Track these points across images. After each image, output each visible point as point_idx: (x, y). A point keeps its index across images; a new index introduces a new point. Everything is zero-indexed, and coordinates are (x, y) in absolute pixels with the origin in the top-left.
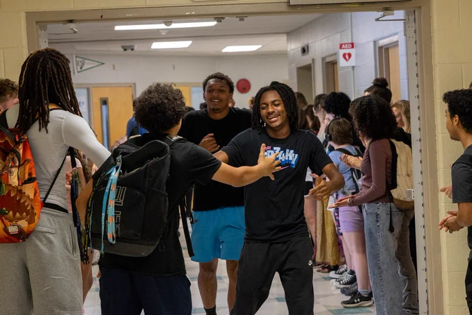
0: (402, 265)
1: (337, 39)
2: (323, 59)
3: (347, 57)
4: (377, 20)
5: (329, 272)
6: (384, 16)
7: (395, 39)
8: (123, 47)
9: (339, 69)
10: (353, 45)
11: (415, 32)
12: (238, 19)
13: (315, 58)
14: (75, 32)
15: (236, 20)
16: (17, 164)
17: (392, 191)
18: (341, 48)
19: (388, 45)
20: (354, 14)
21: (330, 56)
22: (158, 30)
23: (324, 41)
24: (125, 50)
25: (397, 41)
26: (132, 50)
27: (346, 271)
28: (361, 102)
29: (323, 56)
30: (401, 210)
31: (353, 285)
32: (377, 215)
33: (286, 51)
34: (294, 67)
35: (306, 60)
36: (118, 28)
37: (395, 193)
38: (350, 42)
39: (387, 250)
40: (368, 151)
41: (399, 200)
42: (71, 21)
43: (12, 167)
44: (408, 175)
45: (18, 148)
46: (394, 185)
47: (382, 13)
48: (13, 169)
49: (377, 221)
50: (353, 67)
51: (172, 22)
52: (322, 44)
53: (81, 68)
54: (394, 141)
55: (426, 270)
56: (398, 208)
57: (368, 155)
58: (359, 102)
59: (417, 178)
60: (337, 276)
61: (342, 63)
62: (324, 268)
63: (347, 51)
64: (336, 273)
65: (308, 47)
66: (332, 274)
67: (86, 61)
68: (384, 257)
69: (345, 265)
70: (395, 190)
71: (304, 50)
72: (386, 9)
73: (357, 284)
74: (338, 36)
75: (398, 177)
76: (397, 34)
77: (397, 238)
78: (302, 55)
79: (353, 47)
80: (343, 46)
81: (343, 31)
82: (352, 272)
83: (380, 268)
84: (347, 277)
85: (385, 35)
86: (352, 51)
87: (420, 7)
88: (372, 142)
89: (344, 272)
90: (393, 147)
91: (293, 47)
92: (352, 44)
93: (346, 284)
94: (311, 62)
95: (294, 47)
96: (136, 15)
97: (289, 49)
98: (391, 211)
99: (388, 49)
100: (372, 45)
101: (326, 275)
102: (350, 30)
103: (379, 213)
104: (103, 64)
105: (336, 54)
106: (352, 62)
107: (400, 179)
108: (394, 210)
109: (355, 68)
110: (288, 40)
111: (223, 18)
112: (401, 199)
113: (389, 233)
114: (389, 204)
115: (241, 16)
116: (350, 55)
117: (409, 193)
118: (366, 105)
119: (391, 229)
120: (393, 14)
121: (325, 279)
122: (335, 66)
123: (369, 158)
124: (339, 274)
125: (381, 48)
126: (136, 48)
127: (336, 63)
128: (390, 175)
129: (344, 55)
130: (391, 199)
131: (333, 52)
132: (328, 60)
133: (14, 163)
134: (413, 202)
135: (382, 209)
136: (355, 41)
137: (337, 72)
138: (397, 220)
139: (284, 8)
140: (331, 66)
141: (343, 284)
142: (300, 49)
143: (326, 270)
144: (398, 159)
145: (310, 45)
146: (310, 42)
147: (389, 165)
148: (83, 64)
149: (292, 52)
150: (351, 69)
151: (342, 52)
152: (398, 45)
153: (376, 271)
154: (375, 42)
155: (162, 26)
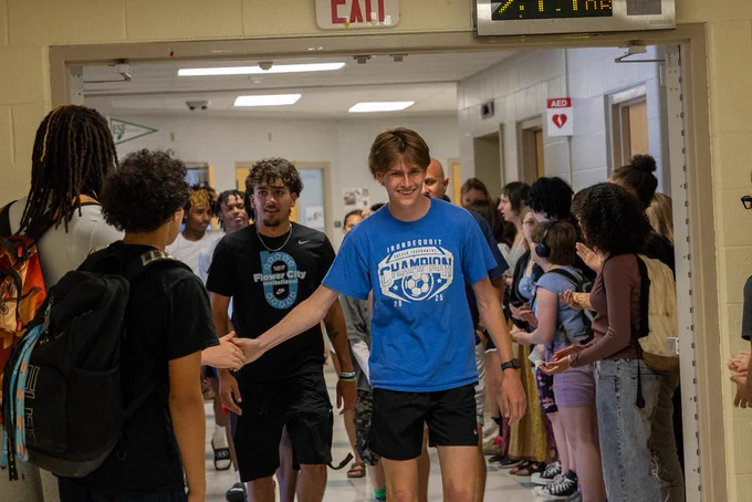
0: (662, 463)
1: (543, 92)
2: (519, 124)
3: (559, 120)
4: (618, 60)
5: (530, 474)
6: (630, 54)
7: (640, 91)
8: (188, 103)
9: (545, 140)
10: (569, 102)
11: (680, 80)
12: (393, 58)
13: (505, 122)
14: (127, 79)
15: (389, 59)
16: (15, 295)
17: (640, 340)
18: (549, 106)
19: (627, 101)
20: (571, 51)
21: (531, 119)
22: (249, 77)
23: (521, 95)
24: (192, 108)
25: (645, 96)
26: (204, 108)
27: (559, 472)
28: (591, 194)
29: (519, 119)
30: (656, 372)
31: (572, 496)
32: (616, 380)
33: (456, 111)
34: (469, 137)
35: (489, 127)
36: (182, 72)
37: (646, 344)
38: (565, 96)
39: (633, 436)
40: (602, 275)
41: (651, 355)
42: (122, 61)
43: (6, 300)
44: (667, 315)
45: (19, 269)
46: (645, 331)
47: (627, 50)
48: (8, 304)
49: (617, 390)
50: (570, 138)
51: (271, 63)
52: (516, 100)
53: (119, 138)
54: (643, 257)
55: (699, 470)
56: (650, 369)
57: (602, 281)
58: (588, 194)
59: (684, 318)
60: (543, 481)
61: (552, 130)
62: (521, 468)
63: (559, 111)
64: (542, 476)
65: (493, 104)
66: (536, 478)
67: (128, 127)
68: (627, 448)
69: (557, 464)
70: (645, 338)
71: (487, 110)
72: (634, 43)
73: (580, 495)
74: (544, 86)
75: (650, 317)
76: (643, 83)
77: (650, 419)
78: (483, 118)
79: (569, 105)
80: (554, 104)
81: (553, 79)
82: (572, 475)
83: (621, 467)
84: (561, 483)
85: (623, 86)
86: (568, 112)
87: (689, 40)
88: (608, 258)
89: (554, 475)
90: (643, 268)
91: (467, 104)
92: (568, 100)
93: (560, 494)
94: (497, 129)
95: (469, 104)
96: (228, 51)
97: (460, 107)
98: (639, 373)
99: (628, 108)
100: (601, 100)
101: (524, 479)
102: (564, 78)
103: (619, 375)
104: (155, 131)
105: (539, 116)
106: (567, 129)
107: (655, 320)
108: (644, 370)
109: (573, 139)
110: (458, 92)
111: (369, 57)
112: (656, 353)
113: (635, 410)
114: (636, 361)
115: (398, 54)
116: (564, 118)
117: (671, 344)
118: (599, 197)
119: (640, 403)
120: (645, 51)
121: (523, 485)
122: (538, 135)
123: (603, 285)
124: (547, 477)
125: (616, 106)
126: (209, 104)
127: (541, 130)
128: (637, 313)
129: (555, 118)
130: (639, 353)
131: (535, 113)
132: (527, 125)
133: (11, 293)
134: (676, 359)
135: (624, 370)
136: (572, 96)
137: (542, 145)
138: (651, 387)
139: (468, 40)
140: (531, 136)
141: (556, 494)
142: (479, 108)
143: (526, 471)
144: (651, 288)
145: (496, 102)
146: (496, 96)
147: (636, 299)
148: (123, 131)
149: (466, 112)
150: (565, 141)
151: (551, 113)
152: (645, 102)
153: (615, 472)
154: (606, 97)
155: (257, 70)
